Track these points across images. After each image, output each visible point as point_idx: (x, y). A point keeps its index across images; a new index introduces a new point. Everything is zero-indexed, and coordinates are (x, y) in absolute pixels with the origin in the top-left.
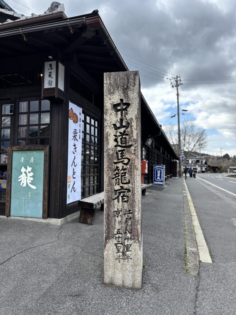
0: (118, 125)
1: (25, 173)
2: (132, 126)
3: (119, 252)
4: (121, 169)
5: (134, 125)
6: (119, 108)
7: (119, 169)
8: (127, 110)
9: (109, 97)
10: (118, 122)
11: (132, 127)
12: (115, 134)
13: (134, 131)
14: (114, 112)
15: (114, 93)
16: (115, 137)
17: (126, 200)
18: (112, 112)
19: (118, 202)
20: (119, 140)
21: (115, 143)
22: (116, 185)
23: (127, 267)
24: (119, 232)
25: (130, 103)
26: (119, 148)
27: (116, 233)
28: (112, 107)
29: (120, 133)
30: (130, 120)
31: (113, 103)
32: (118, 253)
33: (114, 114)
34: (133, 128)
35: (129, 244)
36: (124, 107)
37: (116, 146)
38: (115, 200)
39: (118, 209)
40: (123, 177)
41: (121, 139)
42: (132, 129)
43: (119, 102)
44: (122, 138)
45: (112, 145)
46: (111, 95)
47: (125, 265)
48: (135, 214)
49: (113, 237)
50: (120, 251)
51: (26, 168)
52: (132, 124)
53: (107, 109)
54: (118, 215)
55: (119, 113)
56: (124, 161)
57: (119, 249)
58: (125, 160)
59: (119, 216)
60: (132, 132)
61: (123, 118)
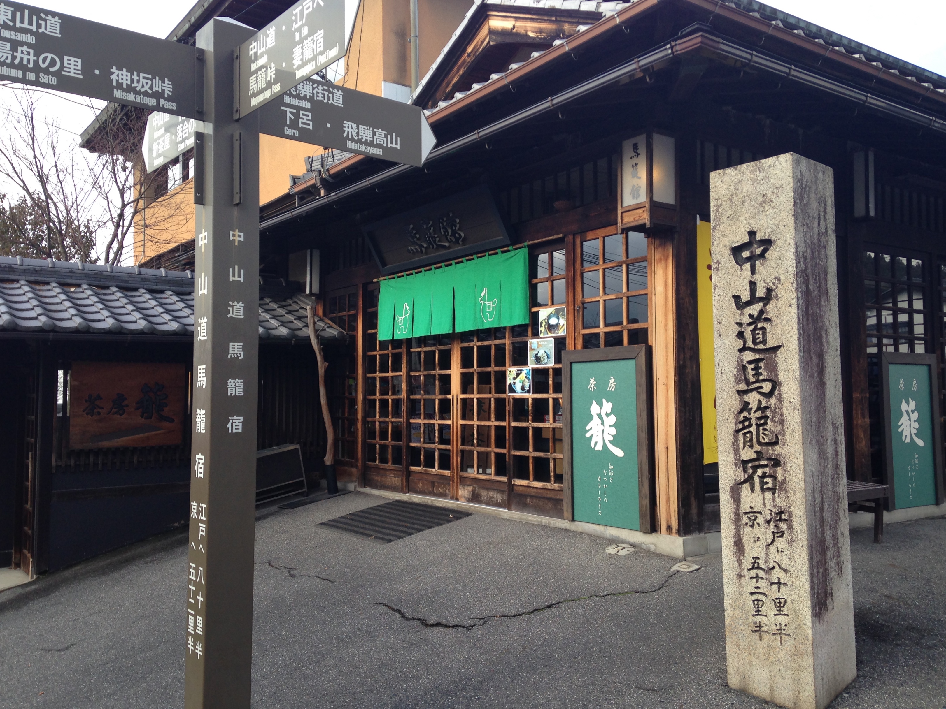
0: (746, 296)
1: (599, 416)
2: (777, 297)
3: (759, 614)
4: (755, 408)
5: (782, 293)
6: (746, 254)
7: (751, 408)
8: (765, 257)
9: (722, 230)
10: (746, 289)
11: (778, 301)
12: (738, 321)
13: (783, 308)
14: (734, 266)
16: (740, 329)
17: (770, 485)
18: (729, 266)
19: (753, 490)
20: (748, 334)
21: (740, 343)
22: (744, 448)
23: (779, 656)
24: (756, 565)
25: (773, 239)
26: (749, 356)
27: (751, 567)
28: (730, 255)
29: (751, 316)
30: (773, 283)
31: (732, 244)
32: (759, 617)
33: (734, 269)
34: (781, 302)
35: (781, 596)
36: (758, 251)
37: (741, 351)
38: (744, 485)
39: (751, 508)
40: (761, 428)
41: (753, 331)
42: (778, 304)
43: (746, 239)
44: (755, 329)
45: (731, 347)
46: (726, 224)
47: (775, 648)
48: (794, 523)
49: (744, 576)
51: (601, 406)
52: (778, 293)
53: (718, 260)
54: (753, 523)
55: (748, 266)
56: (761, 387)
57: (758, 607)
58: (764, 385)
59: (756, 525)
60: (779, 312)
61: (757, 277)
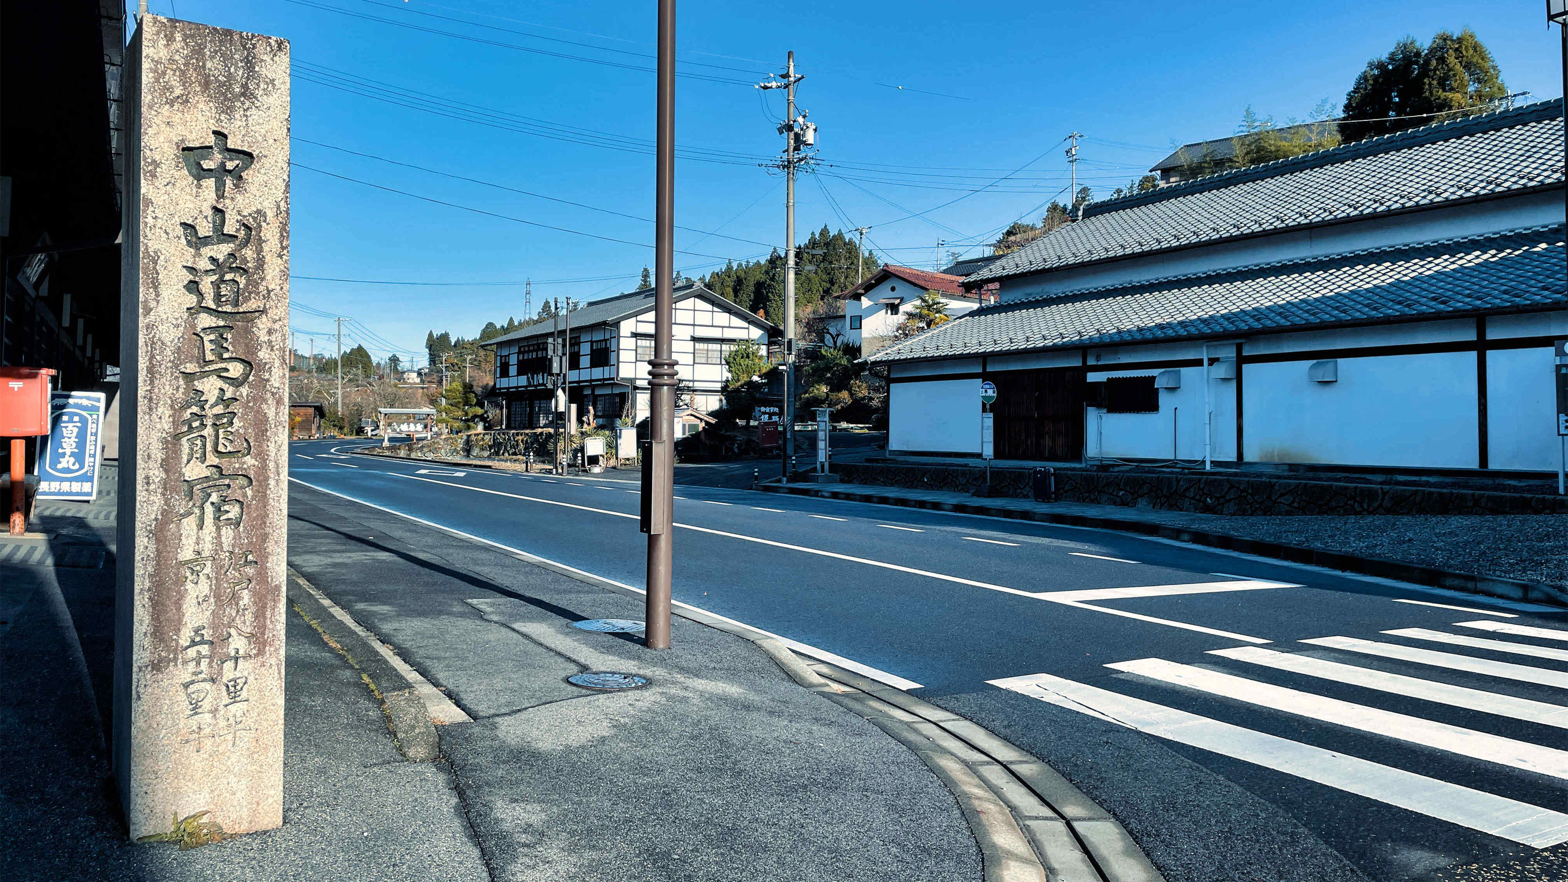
0: (205, 229)
2: (260, 241)
3: (196, 713)
4: (212, 400)
5: (269, 236)
6: (208, 164)
7: (206, 401)
8: (241, 177)
9: (167, 114)
10: (206, 217)
11: (260, 245)
12: (189, 265)
13: (268, 259)
14: (184, 177)
15: (187, 101)
16: (191, 277)
17: (231, 514)
18: (177, 174)
19: (201, 526)
20: (206, 285)
21: (192, 300)
22: (188, 462)
23: (229, 763)
24: (198, 639)
25: (255, 153)
26: (205, 320)
27: (188, 644)
28: (178, 157)
29: (213, 260)
30: (255, 219)
31: (183, 141)
32: (196, 717)
33: (185, 182)
34: (266, 248)
35: (238, 675)
36: (230, 165)
37: (192, 311)
38: (185, 521)
39: (196, 553)
40: (221, 431)
41: (216, 285)
42: (259, 251)
43: (209, 140)
44: (220, 280)
45: (175, 304)
46: (175, 107)
47: (223, 753)
48: (268, 565)
49: (175, 659)
50: (199, 710)
52: (262, 234)
53: (154, 161)
54: (197, 576)
55: (210, 183)
56: (226, 370)
57: (196, 703)
58: (230, 366)
59: (202, 578)
60: (261, 263)
61: (227, 204)
